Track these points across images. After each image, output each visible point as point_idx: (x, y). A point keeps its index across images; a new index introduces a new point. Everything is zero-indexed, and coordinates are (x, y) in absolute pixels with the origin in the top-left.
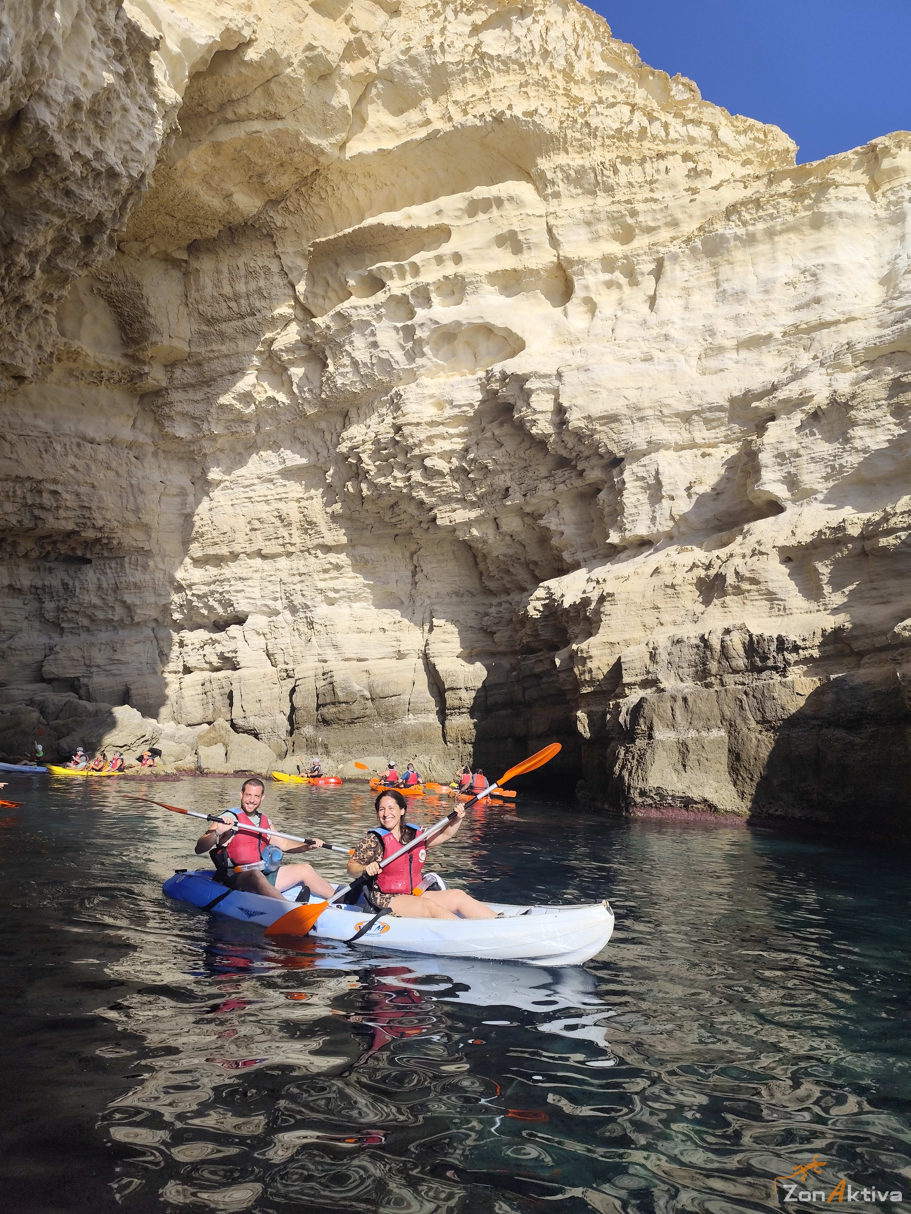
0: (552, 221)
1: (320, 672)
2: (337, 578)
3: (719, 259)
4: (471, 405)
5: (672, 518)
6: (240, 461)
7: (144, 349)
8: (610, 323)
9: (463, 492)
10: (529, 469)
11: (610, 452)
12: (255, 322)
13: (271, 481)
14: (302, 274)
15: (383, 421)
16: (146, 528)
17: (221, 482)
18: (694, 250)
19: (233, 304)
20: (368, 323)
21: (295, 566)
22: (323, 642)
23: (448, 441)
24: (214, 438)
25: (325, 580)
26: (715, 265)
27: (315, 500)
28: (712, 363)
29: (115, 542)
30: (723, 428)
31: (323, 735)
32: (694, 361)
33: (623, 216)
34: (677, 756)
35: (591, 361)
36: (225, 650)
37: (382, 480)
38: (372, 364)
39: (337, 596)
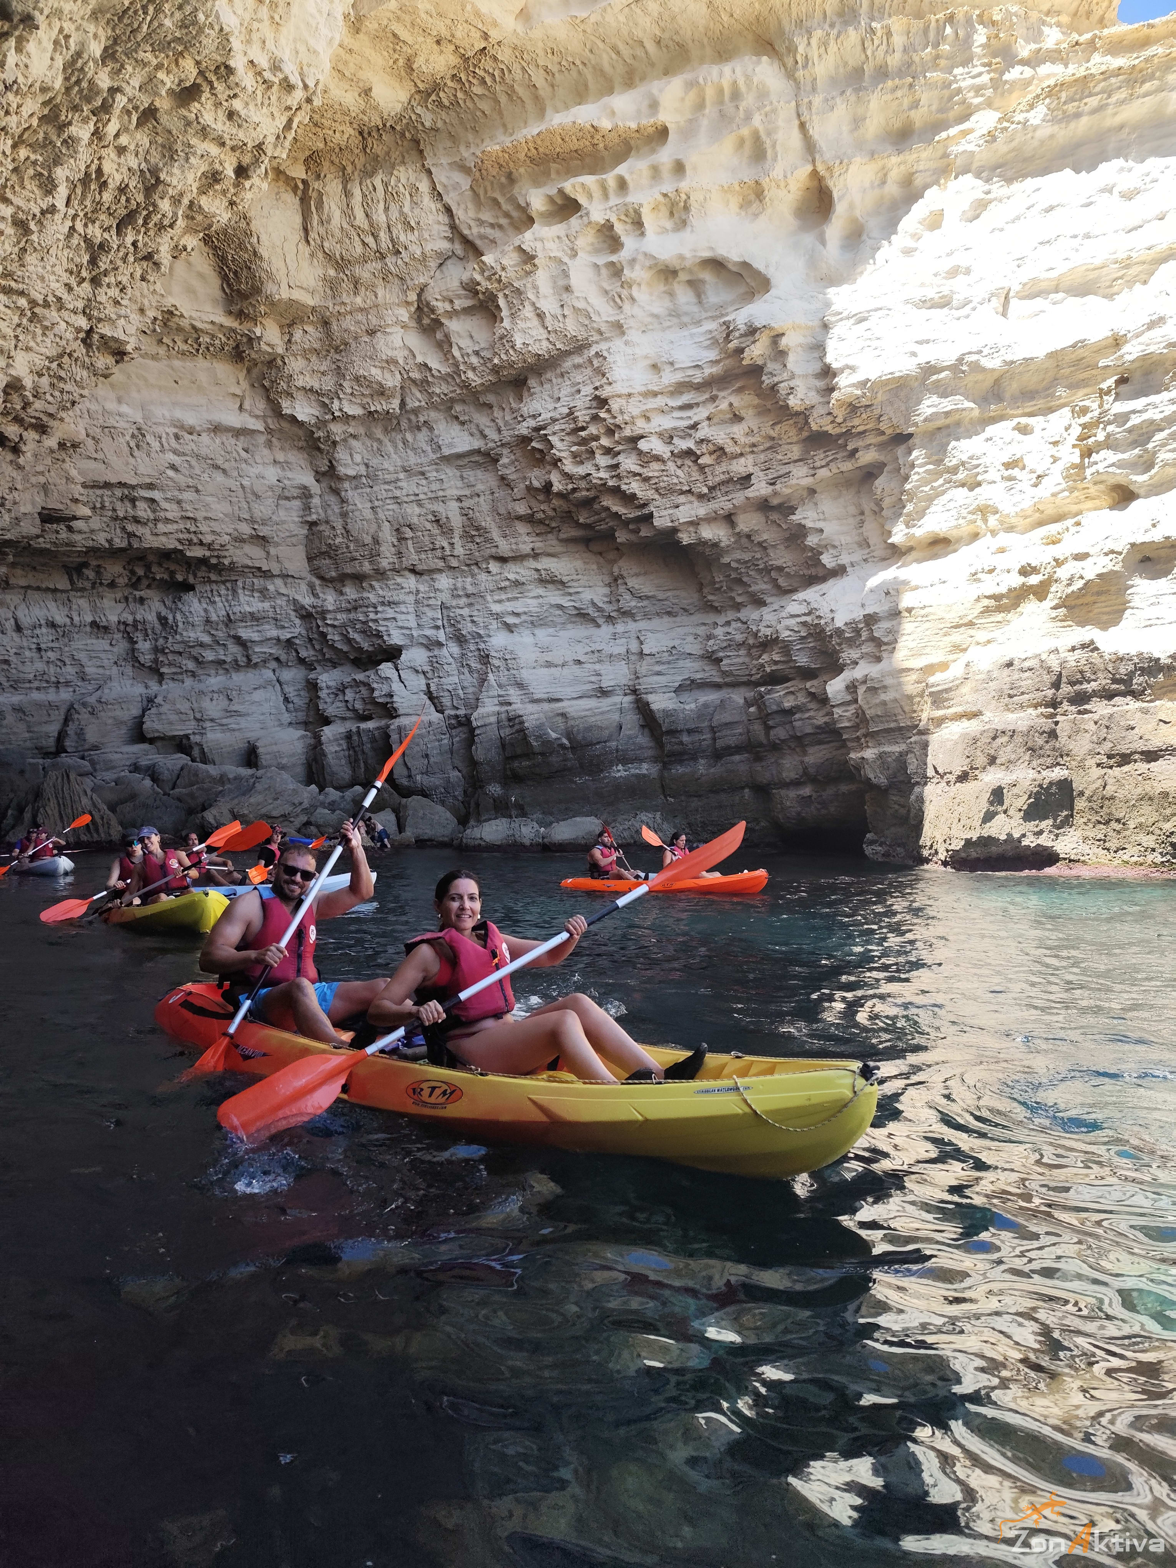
0: (806, 114)
1: (503, 716)
2: (517, 598)
4: (700, 368)
5: (978, 508)
6: (378, 449)
7: (255, 304)
9: (688, 482)
10: (780, 450)
11: (894, 427)
12: (400, 262)
13: (422, 474)
14: (462, 194)
15: (578, 392)
16: (264, 542)
17: (354, 478)
19: (370, 240)
20: (558, 261)
21: (459, 585)
22: (503, 680)
23: (669, 416)
24: (345, 420)
25: (500, 601)
27: (482, 498)
29: (226, 562)
31: (515, 794)
36: (375, 694)
37: (579, 470)
38: (564, 316)
39: (517, 621)
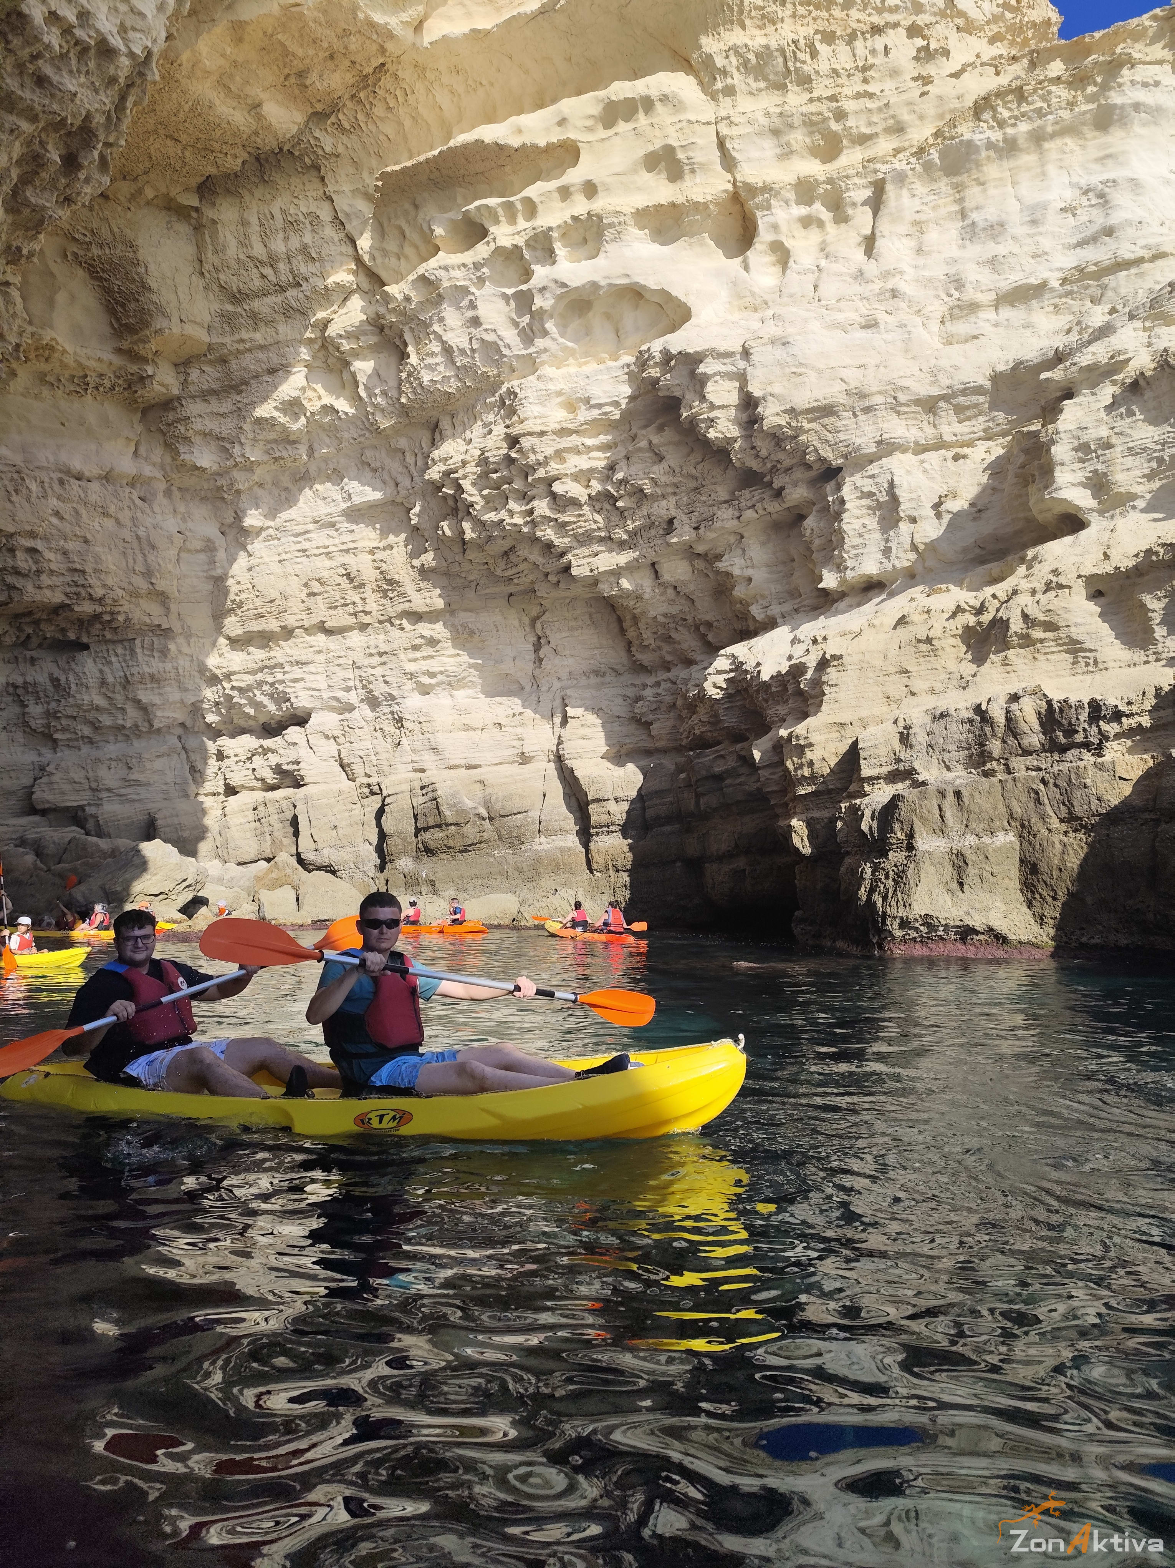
0: (724, 130)
1: (417, 784)
2: (432, 657)
3: (964, 177)
4: (616, 404)
5: (914, 547)
6: (287, 499)
7: (145, 341)
8: (811, 278)
9: (607, 528)
10: (702, 490)
11: (821, 460)
12: (301, 295)
13: (332, 525)
14: (365, 223)
15: (490, 432)
16: (163, 598)
17: (262, 529)
18: (928, 167)
19: (268, 271)
20: (465, 291)
21: (372, 643)
22: (418, 745)
23: (585, 457)
24: (249, 467)
25: (415, 660)
26: (959, 188)
27: (395, 550)
28: (961, 328)
29: (121, 618)
30: (982, 419)
31: (427, 868)
32: (935, 326)
33: (825, 120)
34: (949, 871)
35: (790, 330)
36: (282, 761)
37: (492, 516)
38: (473, 351)
39: (433, 681)
